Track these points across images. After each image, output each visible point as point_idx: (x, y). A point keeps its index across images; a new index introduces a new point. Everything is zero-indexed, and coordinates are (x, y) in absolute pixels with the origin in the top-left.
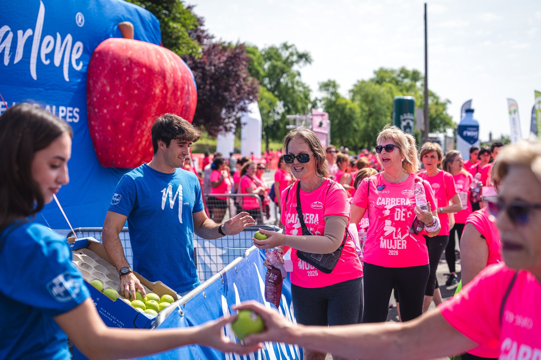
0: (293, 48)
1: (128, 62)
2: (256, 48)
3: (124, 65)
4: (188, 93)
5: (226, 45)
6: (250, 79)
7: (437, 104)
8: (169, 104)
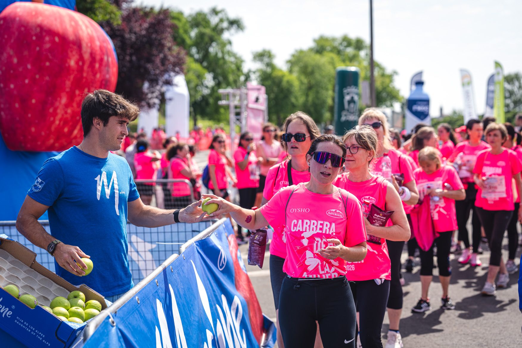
0: (223, 13)
1: (38, 30)
2: (181, 13)
3: (33, 33)
4: (107, 65)
5: (148, 10)
6: (176, 49)
7: (383, 75)
8: (86, 78)
